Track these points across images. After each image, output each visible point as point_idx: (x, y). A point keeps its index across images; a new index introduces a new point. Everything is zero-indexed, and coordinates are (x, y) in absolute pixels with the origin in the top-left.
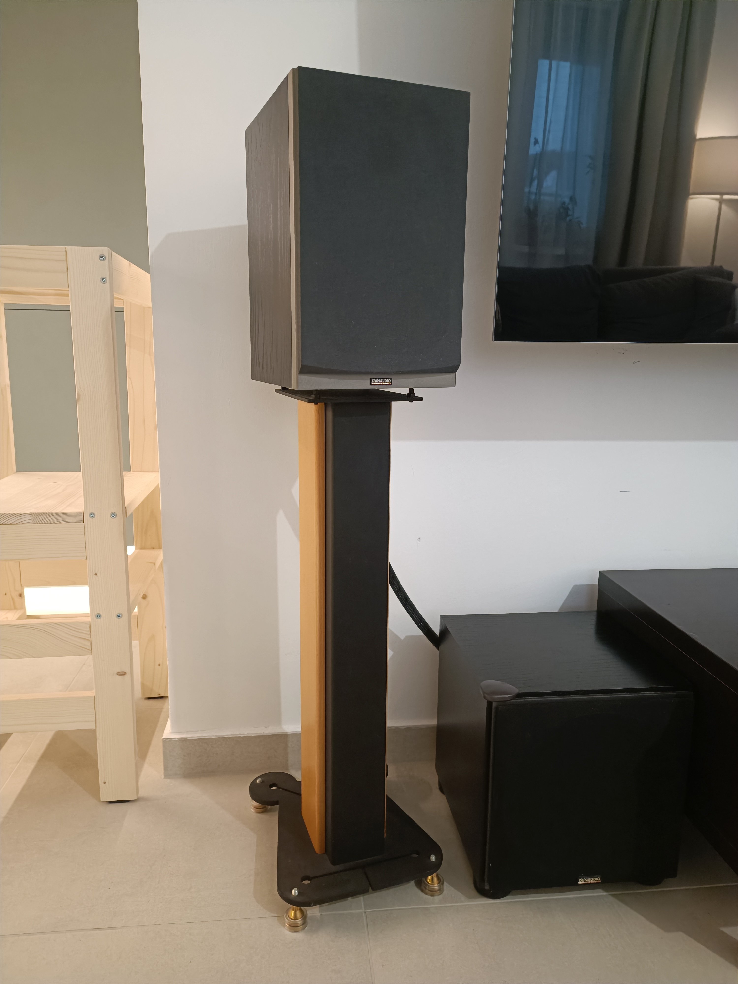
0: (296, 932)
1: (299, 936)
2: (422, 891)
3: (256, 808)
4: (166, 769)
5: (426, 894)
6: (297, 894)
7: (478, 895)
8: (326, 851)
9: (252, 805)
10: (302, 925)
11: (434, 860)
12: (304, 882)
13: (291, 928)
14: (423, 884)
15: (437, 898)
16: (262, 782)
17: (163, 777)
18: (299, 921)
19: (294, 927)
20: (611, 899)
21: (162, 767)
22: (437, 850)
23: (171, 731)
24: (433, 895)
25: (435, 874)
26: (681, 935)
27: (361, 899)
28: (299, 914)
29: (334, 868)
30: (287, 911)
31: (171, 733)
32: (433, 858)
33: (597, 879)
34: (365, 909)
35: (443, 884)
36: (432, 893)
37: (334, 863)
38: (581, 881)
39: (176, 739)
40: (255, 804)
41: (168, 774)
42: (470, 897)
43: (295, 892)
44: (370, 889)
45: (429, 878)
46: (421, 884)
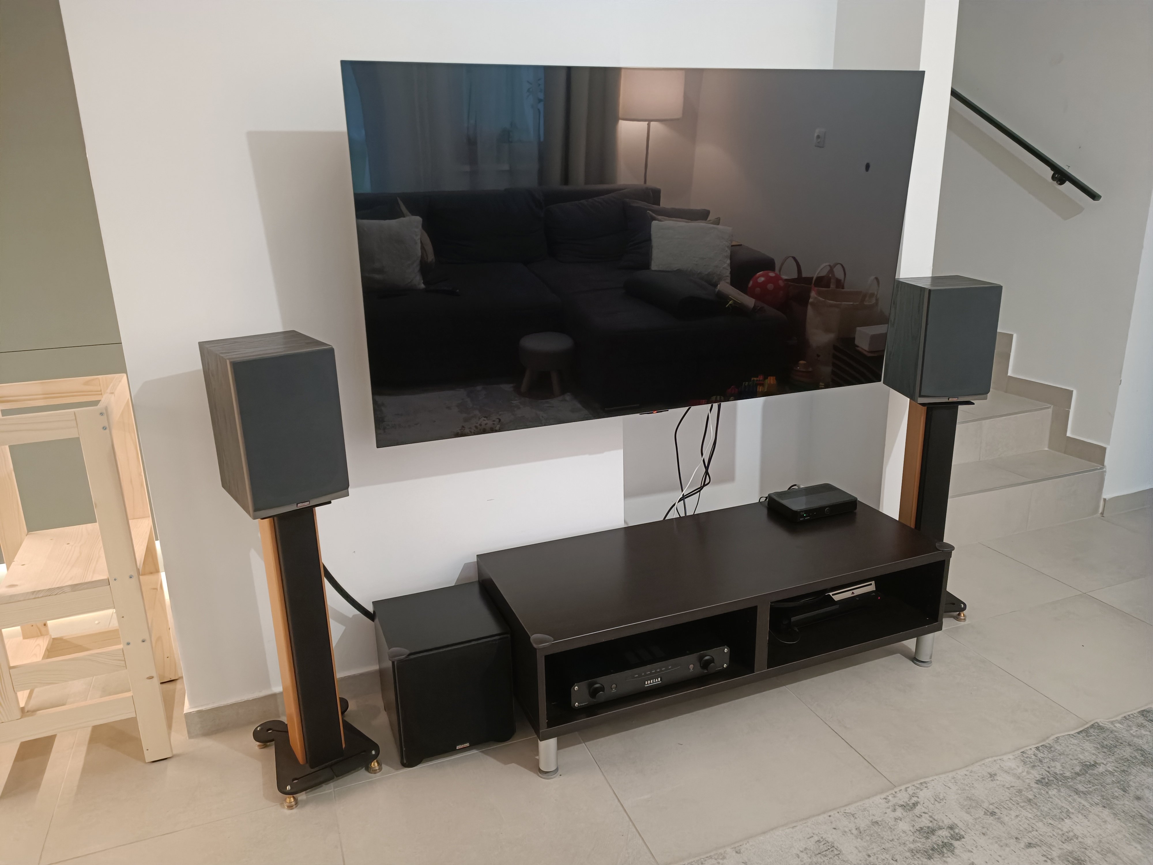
0: (291, 809)
1: (294, 811)
2: (369, 772)
3: (259, 746)
4: (189, 732)
5: (371, 773)
6: (290, 789)
7: (402, 767)
8: (307, 762)
9: (256, 745)
10: (295, 805)
11: (374, 753)
12: (294, 782)
13: (289, 808)
14: (369, 769)
15: (378, 774)
16: (261, 730)
17: (188, 738)
18: (293, 803)
19: (290, 807)
20: (480, 753)
21: (186, 732)
22: (376, 747)
23: (189, 707)
24: (375, 773)
25: (375, 761)
26: (514, 765)
27: (332, 785)
28: (292, 800)
29: (313, 770)
30: (285, 800)
31: (189, 708)
32: (373, 752)
33: (467, 744)
34: (334, 789)
35: (381, 765)
36: (375, 772)
37: (312, 767)
38: (458, 747)
39: (194, 712)
40: (258, 743)
41: (191, 735)
42: (397, 769)
43: (288, 788)
44: (335, 777)
45: (373, 763)
46: (368, 769)
